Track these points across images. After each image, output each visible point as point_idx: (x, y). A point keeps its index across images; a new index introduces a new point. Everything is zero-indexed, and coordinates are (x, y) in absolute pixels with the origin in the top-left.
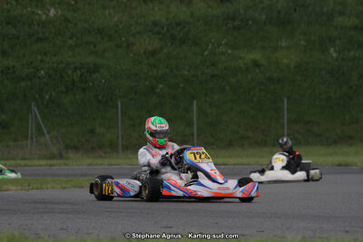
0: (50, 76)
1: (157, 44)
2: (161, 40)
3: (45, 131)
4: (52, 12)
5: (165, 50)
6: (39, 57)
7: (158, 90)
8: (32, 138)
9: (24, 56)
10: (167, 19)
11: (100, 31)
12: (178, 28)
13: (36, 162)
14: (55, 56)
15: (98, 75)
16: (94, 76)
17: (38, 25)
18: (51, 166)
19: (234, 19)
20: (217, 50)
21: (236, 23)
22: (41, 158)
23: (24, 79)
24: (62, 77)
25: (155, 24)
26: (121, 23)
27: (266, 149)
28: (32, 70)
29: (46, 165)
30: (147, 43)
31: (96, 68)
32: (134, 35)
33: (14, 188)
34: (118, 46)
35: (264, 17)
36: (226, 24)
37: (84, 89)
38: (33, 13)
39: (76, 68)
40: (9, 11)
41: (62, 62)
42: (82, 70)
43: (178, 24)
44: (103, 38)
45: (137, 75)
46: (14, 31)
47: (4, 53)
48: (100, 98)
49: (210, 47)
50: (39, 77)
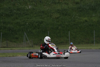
0: (29, 25)
1: (58, 15)
2: (60, 14)
3: (28, 40)
4: (30, 7)
5: (61, 17)
6: (26, 19)
7: (59, 28)
8: (24, 42)
9: (22, 19)
10: (61, 9)
11: (43, 12)
12: (65, 11)
13: (26, 48)
14: (31, 19)
15: (42, 24)
16: (41, 24)
17: (26, 10)
18: (30, 49)
19: (80, 8)
20: (75, 17)
21: (80, 10)
23: (22, 25)
24: (33, 25)
25: (58, 10)
27: (89, 44)
28: (24, 23)
29: (29, 49)
30: (56, 15)
31: (42, 22)
32: (52, 13)
33: (20, 55)
34: (48, 16)
35: (88, 8)
36: (78, 10)
37: (39, 28)
38: (25, 7)
39: (36, 22)
40: (18, 7)
41: (33, 21)
42: (38, 23)
43: (64, 10)
44: (44, 14)
45: (53, 24)
46: (19, 12)
47: (17, 18)
48: (43, 30)
49: (73, 16)
50: (26, 25)
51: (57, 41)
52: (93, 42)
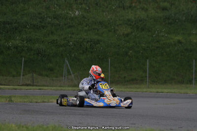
0: (75, 45)
1: (129, 30)
2: (132, 28)
3: (72, 73)
4: (77, 13)
5: (133, 34)
6: (70, 35)
7: (129, 54)
8: (65, 76)
9: (62, 34)
10: (135, 18)
11: (101, 23)
12: (140, 23)
13: (67, 88)
14: (77, 35)
15: (99, 45)
16: (97, 46)
17: (70, 19)
19: (169, 19)
20: (160, 34)
21: (170, 21)
22: (69, 86)
23: (62, 46)
24: (81, 45)
25: (129, 20)
26: (111, 19)
27: (183, 85)
28: (66, 42)
30: (124, 29)
31: (98, 42)
32: (118, 26)
34: (109, 31)
35: (184, 18)
36: (165, 21)
38: (67, 13)
39: (88, 41)
40: (55, 12)
41: (81, 38)
42: (91, 43)
43: (140, 21)
44: (102, 27)
45: (118, 46)
46: (57, 22)
47: (52, 33)
48: (100, 57)
49: (156, 33)
50: (69, 46)
51: (125, 77)
52: (190, 82)
